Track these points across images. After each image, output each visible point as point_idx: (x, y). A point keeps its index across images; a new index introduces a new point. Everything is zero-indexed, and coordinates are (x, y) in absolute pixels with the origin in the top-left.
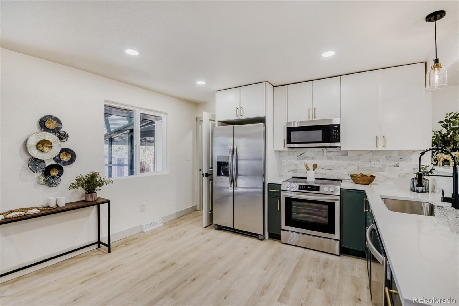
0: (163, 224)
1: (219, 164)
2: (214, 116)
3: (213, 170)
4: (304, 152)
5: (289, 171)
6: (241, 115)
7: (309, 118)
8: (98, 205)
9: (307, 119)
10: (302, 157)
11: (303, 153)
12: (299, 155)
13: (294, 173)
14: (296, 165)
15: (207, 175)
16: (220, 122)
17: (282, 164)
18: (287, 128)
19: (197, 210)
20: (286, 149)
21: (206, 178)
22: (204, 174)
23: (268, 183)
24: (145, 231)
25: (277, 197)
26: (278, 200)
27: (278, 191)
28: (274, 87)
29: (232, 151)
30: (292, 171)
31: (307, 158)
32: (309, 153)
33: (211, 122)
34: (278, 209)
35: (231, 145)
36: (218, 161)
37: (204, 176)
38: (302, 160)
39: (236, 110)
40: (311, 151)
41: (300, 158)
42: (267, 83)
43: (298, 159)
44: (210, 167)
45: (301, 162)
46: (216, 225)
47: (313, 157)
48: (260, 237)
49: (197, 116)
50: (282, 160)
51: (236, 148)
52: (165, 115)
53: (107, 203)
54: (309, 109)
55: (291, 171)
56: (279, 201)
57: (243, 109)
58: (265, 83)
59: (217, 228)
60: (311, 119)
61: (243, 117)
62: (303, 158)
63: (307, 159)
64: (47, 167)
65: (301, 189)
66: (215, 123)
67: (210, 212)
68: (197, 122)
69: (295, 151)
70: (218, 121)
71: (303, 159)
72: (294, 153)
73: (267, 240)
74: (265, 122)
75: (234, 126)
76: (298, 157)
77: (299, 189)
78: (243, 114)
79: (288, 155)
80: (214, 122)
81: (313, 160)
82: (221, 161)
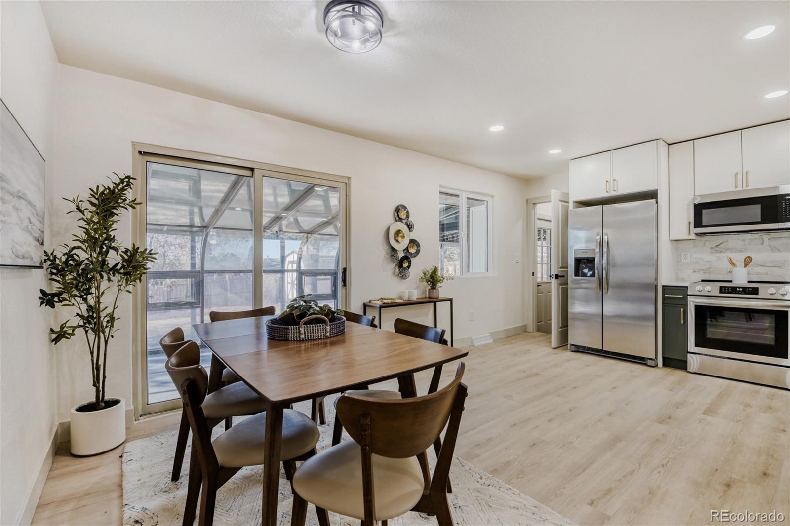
0: (494, 341)
1: (578, 261)
2: (567, 195)
3: (568, 271)
4: (725, 242)
5: (694, 272)
6: (615, 191)
7: (736, 187)
8: (435, 302)
9: (733, 190)
10: (720, 249)
11: (721, 243)
12: (714, 245)
13: (705, 274)
14: (709, 261)
15: (557, 277)
16: (576, 204)
17: (681, 261)
18: (695, 205)
19: (528, 331)
20: (693, 237)
21: (556, 280)
22: (553, 275)
23: (663, 286)
24: (476, 345)
25: (680, 306)
26: (682, 309)
27: (682, 296)
28: (669, 145)
29: (601, 244)
30: (701, 271)
31: (731, 250)
32: (734, 241)
33: (562, 204)
34: (682, 323)
35: (598, 235)
36: (576, 256)
37: (553, 278)
38: (720, 254)
39: (605, 183)
40: (739, 239)
41: (716, 250)
42: (661, 142)
43: (712, 253)
44: (560, 266)
45: (718, 257)
46: (573, 345)
47: (742, 249)
48: (649, 362)
49: (528, 198)
50: (681, 255)
51: (607, 240)
52: (491, 199)
53: (450, 302)
54: (736, 174)
55: (698, 272)
56: (683, 311)
57: (617, 181)
58: (656, 141)
59: (574, 350)
60: (738, 189)
61: (617, 192)
62: (722, 250)
63: (731, 252)
64: (401, 259)
65: (725, 293)
66: (569, 206)
67: (560, 329)
68: (527, 206)
69: (706, 241)
70: (574, 202)
71: (721, 252)
72: (704, 243)
73: (660, 368)
74: (657, 198)
75: (604, 206)
76: (712, 250)
77: (721, 292)
78: (617, 189)
79: (694, 247)
80: (567, 204)
81: (741, 254)
82: (581, 256)
